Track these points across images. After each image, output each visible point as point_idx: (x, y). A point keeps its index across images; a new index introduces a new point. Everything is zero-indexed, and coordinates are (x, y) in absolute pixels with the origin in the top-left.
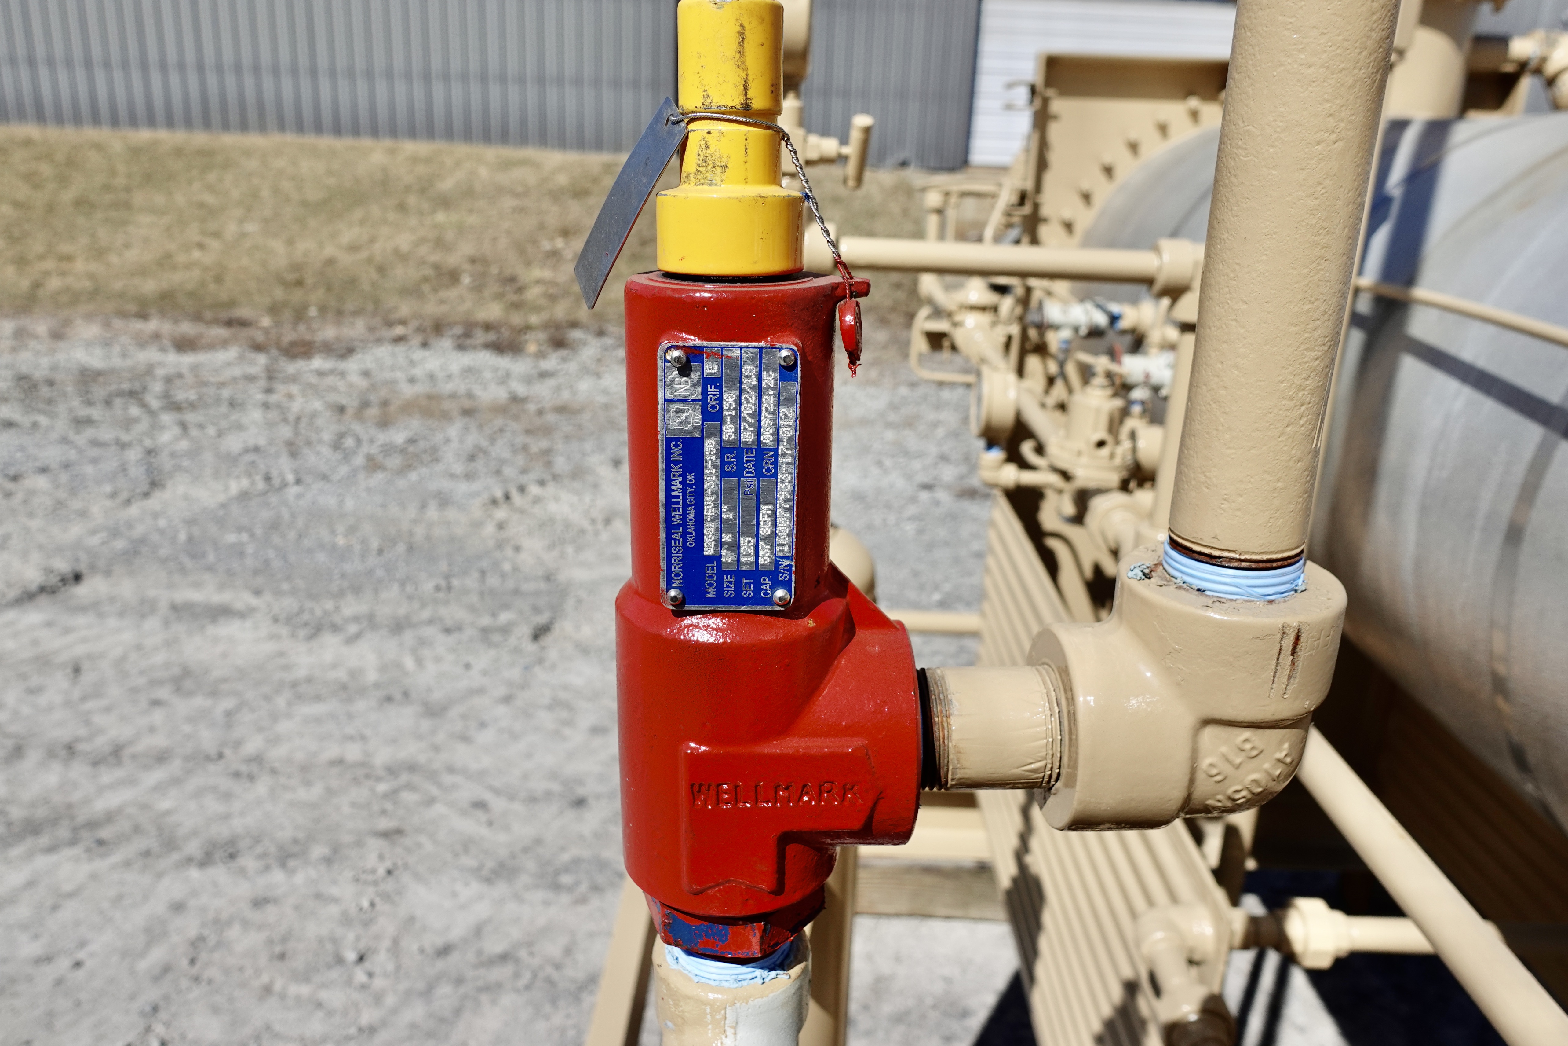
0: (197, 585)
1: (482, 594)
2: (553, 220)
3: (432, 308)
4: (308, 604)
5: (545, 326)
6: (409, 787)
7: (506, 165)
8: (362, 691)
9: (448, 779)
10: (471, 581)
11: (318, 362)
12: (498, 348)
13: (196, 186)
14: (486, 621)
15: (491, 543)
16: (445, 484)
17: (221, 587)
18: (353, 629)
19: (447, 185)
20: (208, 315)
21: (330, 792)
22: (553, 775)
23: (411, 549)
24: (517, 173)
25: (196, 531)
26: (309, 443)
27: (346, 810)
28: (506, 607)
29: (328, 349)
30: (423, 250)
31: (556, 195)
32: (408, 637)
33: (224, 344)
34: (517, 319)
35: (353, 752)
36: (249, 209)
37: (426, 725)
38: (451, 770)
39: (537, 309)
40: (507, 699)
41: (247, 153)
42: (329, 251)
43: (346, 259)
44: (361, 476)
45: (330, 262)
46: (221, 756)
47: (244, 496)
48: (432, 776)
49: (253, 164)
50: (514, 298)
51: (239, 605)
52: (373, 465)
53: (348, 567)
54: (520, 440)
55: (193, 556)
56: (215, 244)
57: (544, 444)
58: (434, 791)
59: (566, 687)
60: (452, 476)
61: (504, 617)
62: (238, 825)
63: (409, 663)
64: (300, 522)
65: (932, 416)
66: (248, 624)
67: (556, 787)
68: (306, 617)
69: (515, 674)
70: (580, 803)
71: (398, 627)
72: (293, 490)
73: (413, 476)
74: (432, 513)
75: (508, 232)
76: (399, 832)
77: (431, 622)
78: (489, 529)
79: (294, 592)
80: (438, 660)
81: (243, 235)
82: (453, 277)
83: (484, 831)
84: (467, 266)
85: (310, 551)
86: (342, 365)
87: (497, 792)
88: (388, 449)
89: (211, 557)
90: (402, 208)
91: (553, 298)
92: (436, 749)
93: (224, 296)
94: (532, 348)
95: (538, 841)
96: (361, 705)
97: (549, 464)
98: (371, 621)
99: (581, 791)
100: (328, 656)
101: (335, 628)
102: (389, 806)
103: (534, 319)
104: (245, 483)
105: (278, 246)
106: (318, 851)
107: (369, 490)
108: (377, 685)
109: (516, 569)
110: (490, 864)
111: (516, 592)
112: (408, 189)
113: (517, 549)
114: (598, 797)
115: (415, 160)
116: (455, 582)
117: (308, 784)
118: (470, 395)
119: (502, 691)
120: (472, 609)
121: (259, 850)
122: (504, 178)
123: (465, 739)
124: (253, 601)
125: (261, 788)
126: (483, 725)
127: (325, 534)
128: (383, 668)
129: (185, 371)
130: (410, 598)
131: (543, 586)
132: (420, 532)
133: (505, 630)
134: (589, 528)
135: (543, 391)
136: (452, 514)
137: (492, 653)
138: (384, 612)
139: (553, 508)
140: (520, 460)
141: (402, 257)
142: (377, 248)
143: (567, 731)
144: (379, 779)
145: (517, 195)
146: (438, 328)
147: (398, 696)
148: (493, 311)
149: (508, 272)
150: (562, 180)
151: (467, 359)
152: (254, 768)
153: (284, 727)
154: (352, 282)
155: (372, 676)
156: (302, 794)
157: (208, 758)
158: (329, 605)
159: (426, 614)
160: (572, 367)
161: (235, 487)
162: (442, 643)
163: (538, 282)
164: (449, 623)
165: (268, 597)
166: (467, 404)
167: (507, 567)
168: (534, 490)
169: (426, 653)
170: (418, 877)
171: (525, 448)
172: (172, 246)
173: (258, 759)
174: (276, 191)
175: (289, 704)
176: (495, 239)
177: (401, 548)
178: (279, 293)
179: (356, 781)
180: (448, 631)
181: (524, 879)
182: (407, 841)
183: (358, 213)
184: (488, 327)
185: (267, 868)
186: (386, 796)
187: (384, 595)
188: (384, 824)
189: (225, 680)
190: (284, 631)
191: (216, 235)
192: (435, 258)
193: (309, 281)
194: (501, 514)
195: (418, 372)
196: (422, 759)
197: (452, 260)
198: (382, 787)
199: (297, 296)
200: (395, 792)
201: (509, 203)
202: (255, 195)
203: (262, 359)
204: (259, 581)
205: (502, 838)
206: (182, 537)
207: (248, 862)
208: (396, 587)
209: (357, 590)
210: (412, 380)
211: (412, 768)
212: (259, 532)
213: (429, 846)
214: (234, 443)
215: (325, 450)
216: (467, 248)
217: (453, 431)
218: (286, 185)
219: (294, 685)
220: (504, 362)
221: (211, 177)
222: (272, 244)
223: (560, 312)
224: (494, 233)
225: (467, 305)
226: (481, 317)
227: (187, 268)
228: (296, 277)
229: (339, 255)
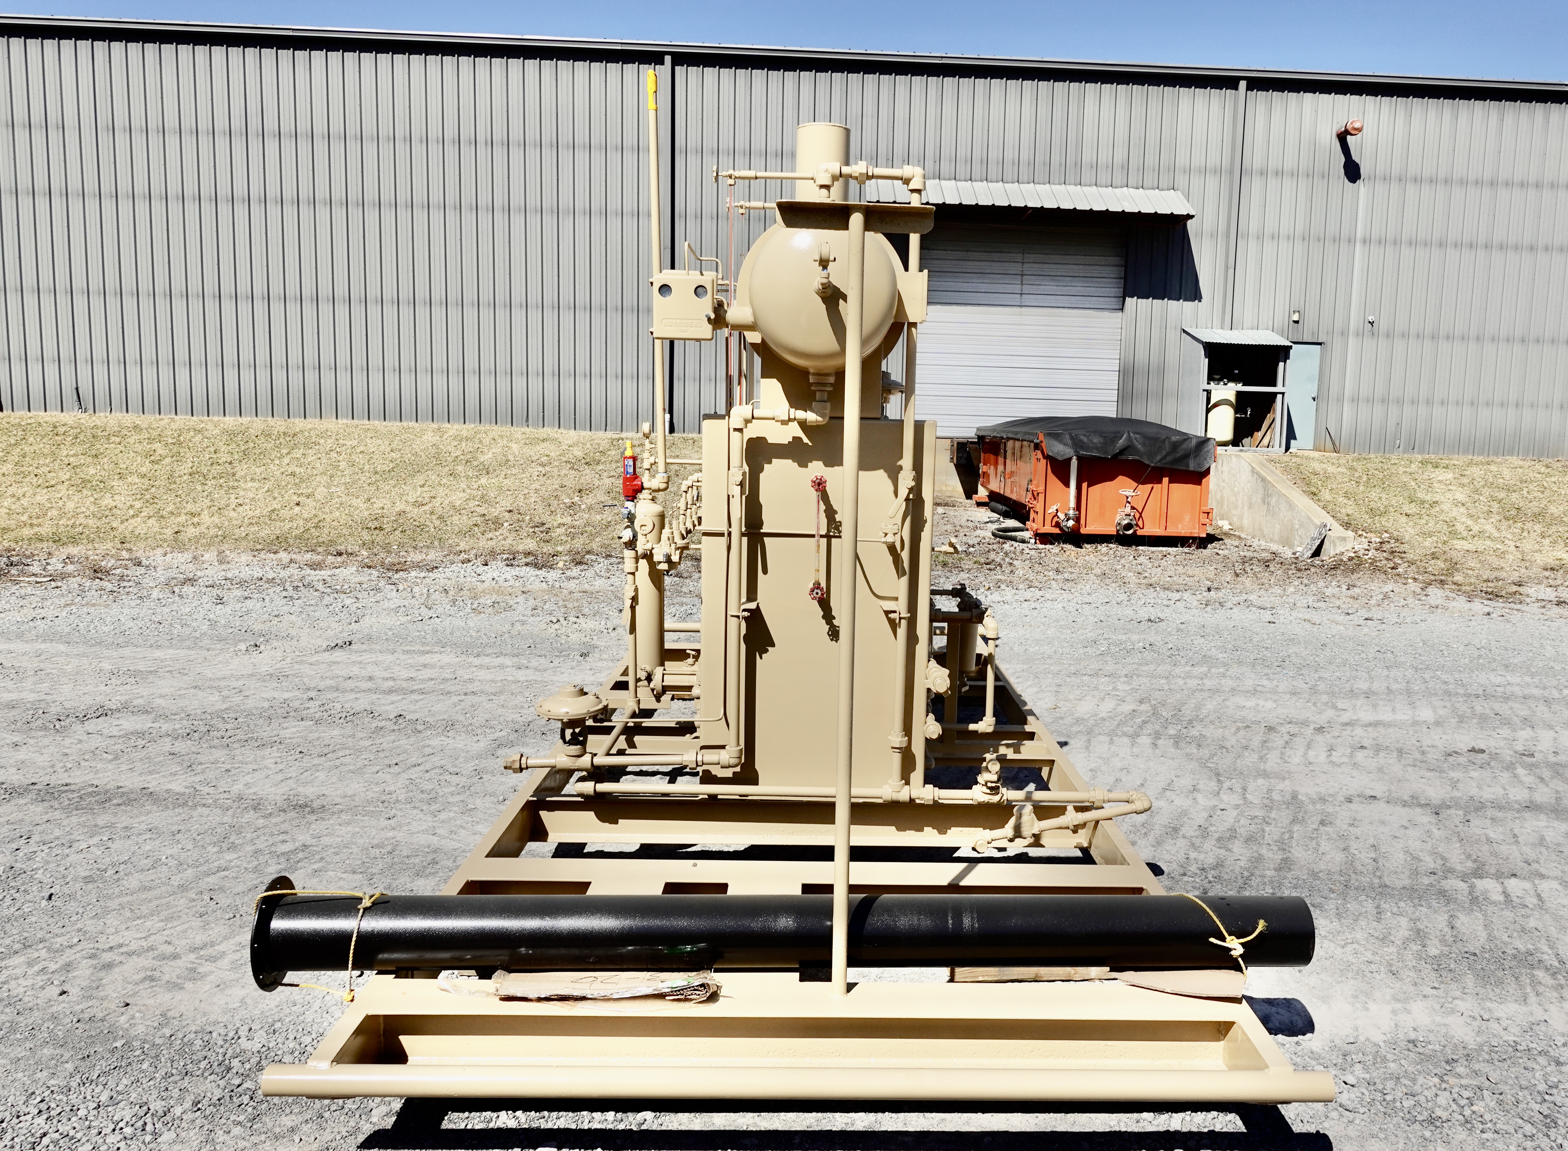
2: (570, 483)
3: (484, 544)
5: (569, 553)
12: (536, 566)
13: (286, 460)
19: (486, 457)
20: (318, 548)
24: (541, 448)
30: (472, 504)
31: (572, 465)
33: (341, 565)
34: (548, 549)
36: (332, 477)
39: (562, 543)
41: (325, 434)
42: (400, 506)
43: (414, 512)
45: (402, 514)
49: (329, 443)
50: (544, 536)
56: (311, 503)
75: (536, 491)
81: (332, 495)
82: (497, 523)
84: (507, 515)
90: (453, 475)
91: (573, 536)
93: (327, 538)
94: (561, 565)
103: (560, 549)
105: (360, 503)
112: (456, 461)
118: (523, 586)
122: (531, 452)
141: (458, 511)
142: (437, 503)
145: (541, 464)
146: (493, 554)
148: (530, 544)
149: (537, 520)
150: (577, 453)
151: (517, 572)
154: (421, 527)
160: (590, 575)
163: (560, 525)
166: (524, 589)
172: (275, 505)
176: (525, 497)
178: (366, 536)
183: (420, 480)
184: (528, 554)
191: (310, 496)
192: (480, 511)
193: (388, 528)
195: (484, 579)
197: (495, 512)
216: (507, 504)
220: (543, 574)
222: (355, 502)
223: (579, 543)
224: (526, 491)
225: (509, 541)
226: (521, 548)
227: (291, 520)
228: (376, 524)
229: (408, 509)
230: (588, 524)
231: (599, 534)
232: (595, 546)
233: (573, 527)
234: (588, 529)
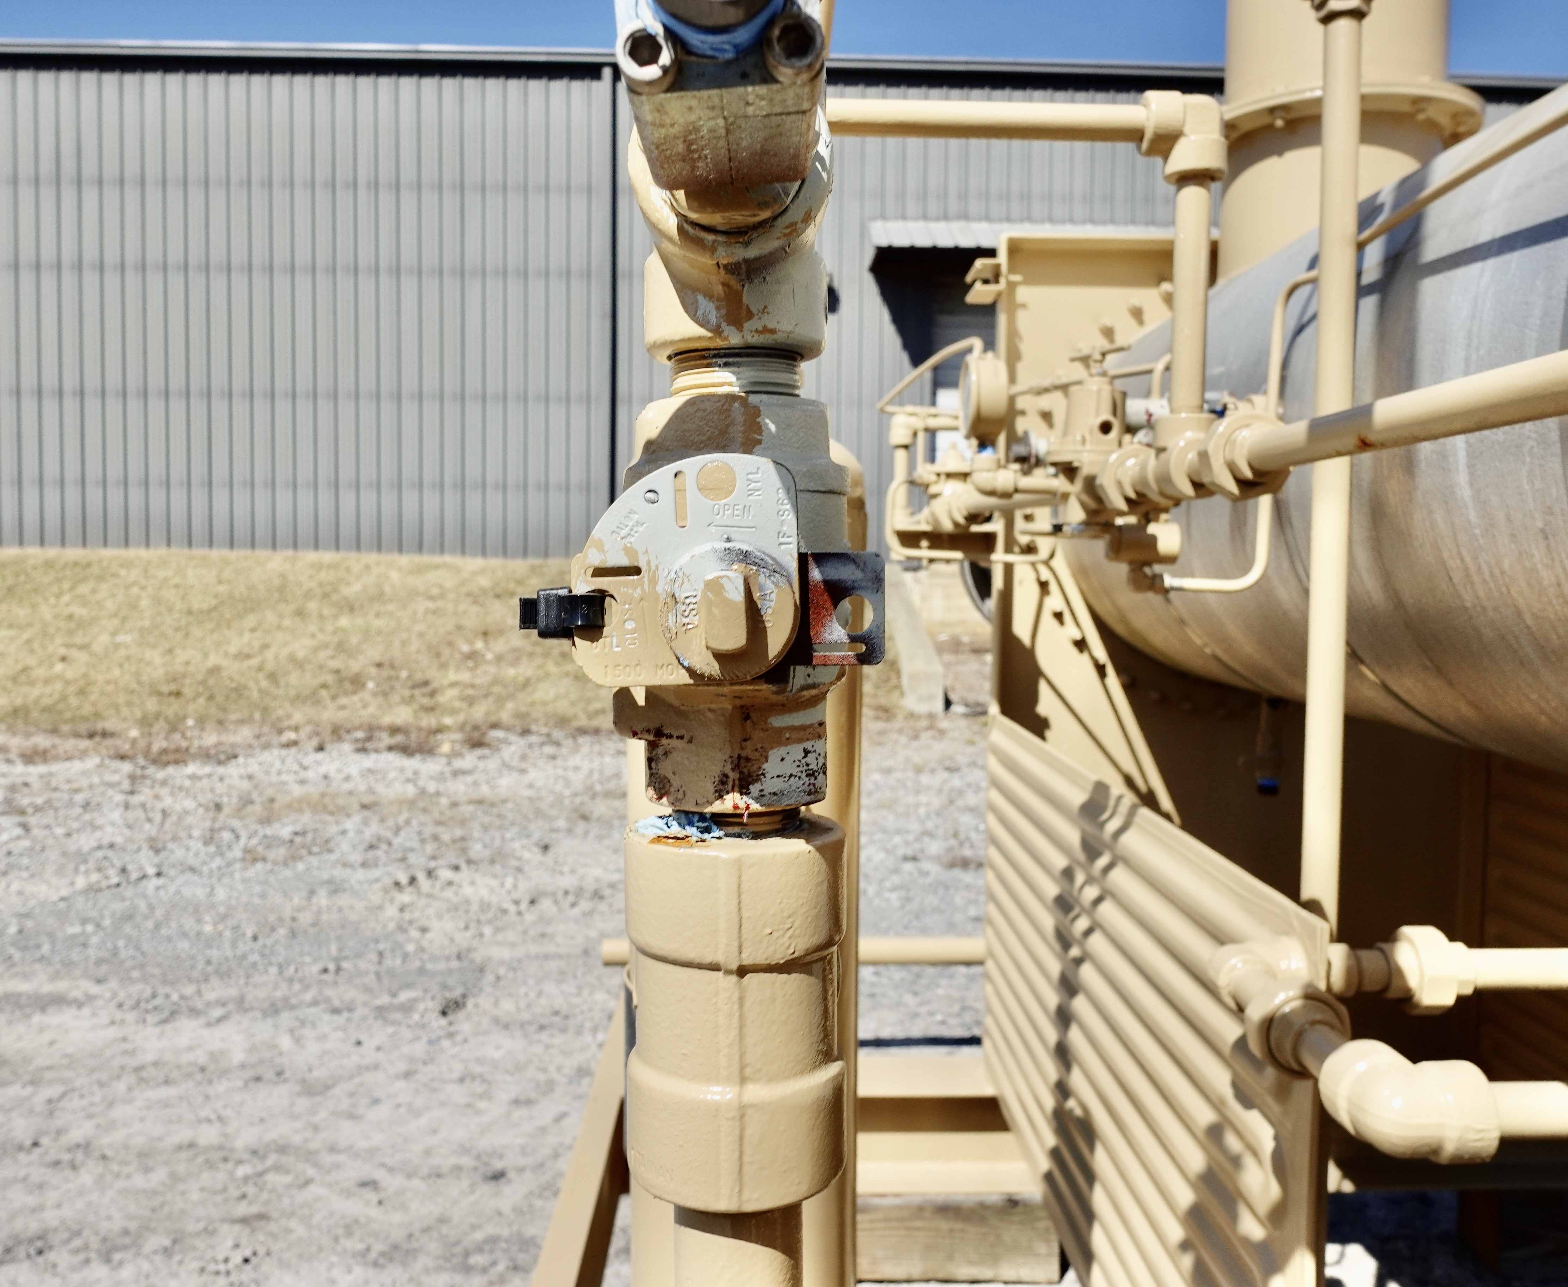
0: (25, 976)
1: (378, 975)
2: (471, 621)
3: (330, 714)
4: (162, 990)
5: (462, 728)
6: (277, 1168)
7: (420, 570)
8: (224, 1073)
9: (328, 1159)
10: (368, 964)
11: (191, 768)
12: (406, 750)
13: (66, 598)
14: (384, 999)
15: (392, 926)
16: (339, 873)
17: (55, 976)
18: (218, 1012)
19: (353, 590)
20: (65, 728)
21: (175, 1177)
22: (464, 1150)
23: (293, 934)
24: (432, 577)
25: (29, 924)
26: (175, 839)
27: (195, 1196)
28: (409, 986)
29: (206, 756)
30: (322, 655)
31: (475, 598)
32: (286, 1018)
33: (83, 755)
34: (429, 721)
35: (208, 1135)
36: (125, 619)
37: (303, 1103)
38: (333, 1149)
39: (453, 712)
40: (408, 1075)
41: (127, 564)
42: (213, 660)
43: (232, 669)
44: (238, 866)
45: (215, 670)
46: (36, 1144)
47: (92, 890)
48: (310, 1156)
49: (135, 574)
50: (426, 701)
51: (76, 994)
52: (252, 857)
53: (214, 954)
54: (428, 831)
55: (24, 949)
56: (82, 657)
57: (458, 833)
58: (311, 1172)
59: (479, 1061)
60: (345, 865)
61: (404, 996)
62: (51, 1217)
63: (286, 1042)
64: (159, 913)
65: (911, 799)
66: (86, 1011)
67: (467, 1161)
68: (158, 1001)
69: (419, 1049)
70: (498, 1176)
71: (273, 1010)
72: (155, 882)
73: (301, 866)
74: (322, 899)
75: (421, 635)
76: (262, 1217)
77: (315, 1003)
78: (391, 911)
79: (145, 980)
80: (322, 1038)
81: (117, 646)
82: (357, 682)
83: (374, 1212)
84: (373, 671)
85: (169, 939)
86: (221, 770)
87: (391, 1170)
88: (270, 842)
89: (46, 949)
90: (300, 613)
91: (471, 701)
92: (316, 1128)
93: (87, 709)
94: (446, 748)
95: (443, 1220)
96: (221, 1086)
97: (464, 851)
98: (241, 1005)
99: (498, 1165)
100: (183, 1041)
101: (194, 1012)
102: (251, 1190)
103: (448, 721)
104: (95, 877)
105: (155, 656)
106: (155, 1241)
107: (244, 881)
108: (243, 1066)
109: (423, 950)
110: (379, 1247)
111: (422, 971)
112: (308, 595)
113: (424, 930)
114: (521, 1170)
115: (318, 567)
116: (345, 965)
117: (147, 1170)
118: (371, 791)
119: (402, 1067)
120: (367, 989)
121: (77, 1243)
122: (417, 582)
123: (352, 1116)
124: (94, 989)
125: (86, 1177)
126: (376, 1101)
127: (189, 923)
128: (252, 1049)
129: (32, 780)
130: (291, 980)
131: (455, 964)
132: (305, 918)
133: (407, 1008)
134: (512, 908)
135: (459, 788)
136: (343, 900)
137: (390, 1030)
138: (257, 994)
139: (468, 891)
140: (430, 848)
141: (299, 664)
142: (269, 654)
143: (482, 1105)
144: (240, 1162)
145: (432, 598)
146: (338, 732)
147: (270, 1075)
148: (402, 715)
149: (419, 677)
150: (484, 582)
151: (369, 761)
152: (80, 1156)
153: (119, 1112)
154: (239, 691)
155: (238, 1057)
156: (139, 1181)
157: (20, 1148)
158: (189, 990)
159: (308, 996)
160: (492, 764)
161: (81, 882)
162: (327, 1022)
163: (453, 684)
164: (336, 1003)
165: (113, 984)
166: (367, 799)
167: (410, 948)
168: (446, 874)
169: (308, 1032)
170: (283, 1264)
171: (436, 838)
172: (31, 661)
173: (86, 1147)
174: (157, 600)
175: (130, 1089)
176: (404, 643)
177: (282, 932)
178: (152, 705)
179: (210, 1165)
180: (336, 1011)
181: (422, 1261)
182: (273, 1227)
183: (250, 621)
184: (394, 730)
185: (87, 1261)
186: (246, 1179)
187: (257, 979)
188: (242, 1209)
189: (50, 1068)
190: (131, 1017)
191: (84, 647)
192: (334, 664)
193: (187, 691)
194: (405, 897)
195: (310, 774)
196: (297, 1139)
197: (355, 666)
198: (241, 1171)
199: (172, 708)
200: (261, 1174)
201: (422, 606)
202: (133, 606)
203: (126, 767)
204: (104, 969)
205: (397, 1218)
206: (13, 930)
207: (61, 1257)
208: (273, 970)
209: (224, 974)
210: (302, 782)
211: (283, 1149)
212: (107, 922)
213: (300, 1231)
214: (85, 842)
215: (196, 845)
216: (374, 653)
217: (351, 824)
218: (170, 595)
219: (138, 1069)
220: (413, 763)
221: (84, 589)
222: (148, 654)
223: (479, 713)
224: (405, 635)
225: (371, 710)
226: (387, 720)
227: (47, 682)
228: (173, 687)
229: (225, 663)
230: (495, 682)
231: (512, 697)
232: (505, 716)
233: (473, 686)
234: (497, 689)
